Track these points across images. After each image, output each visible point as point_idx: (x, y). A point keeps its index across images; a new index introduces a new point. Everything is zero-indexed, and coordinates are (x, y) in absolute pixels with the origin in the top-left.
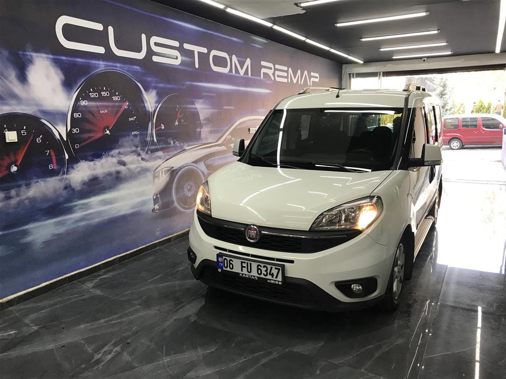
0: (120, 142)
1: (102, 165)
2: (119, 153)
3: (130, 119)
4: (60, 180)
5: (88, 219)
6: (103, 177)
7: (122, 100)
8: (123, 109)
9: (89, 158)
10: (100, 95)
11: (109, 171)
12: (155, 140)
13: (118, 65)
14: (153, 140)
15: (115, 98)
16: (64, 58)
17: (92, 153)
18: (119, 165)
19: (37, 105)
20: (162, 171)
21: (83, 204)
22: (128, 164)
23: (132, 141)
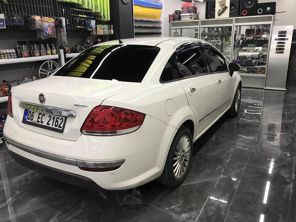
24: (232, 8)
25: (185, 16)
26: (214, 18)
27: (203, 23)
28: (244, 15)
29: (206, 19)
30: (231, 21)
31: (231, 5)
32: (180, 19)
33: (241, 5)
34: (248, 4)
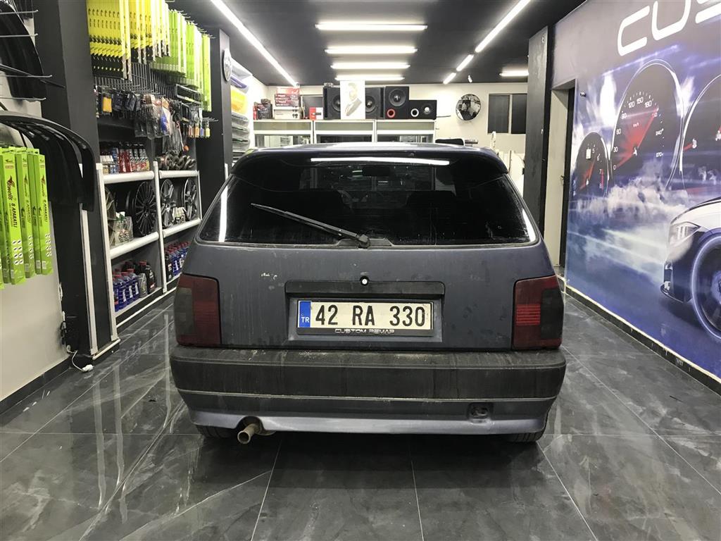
0: (643, 167)
1: (627, 195)
2: (641, 182)
3: (658, 133)
4: (604, 201)
5: (612, 255)
6: (627, 211)
7: (653, 107)
8: (652, 120)
9: (621, 183)
10: (636, 102)
11: (631, 205)
12: (681, 169)
13: (656, 54)
14: (678, 168)
15: (648, 104)
16: (619, 69)
17: (622, 177)
18: (638, 198)
19: (602, 124)
20: (682, 228)
21: (612, 236)
22: (646, 200)
23: (655, 166)
24: (369, 104)
25: (282, 112)
26: (340, 118)
27: (320, 126)
28: (390, 116)
29: (324, 119)
30: (370, 126)
31: (368, 98)
32: (271, 117)
33: (384, 100)
34: (395, 100)
